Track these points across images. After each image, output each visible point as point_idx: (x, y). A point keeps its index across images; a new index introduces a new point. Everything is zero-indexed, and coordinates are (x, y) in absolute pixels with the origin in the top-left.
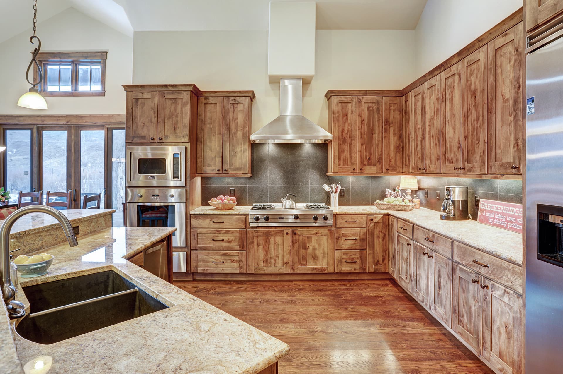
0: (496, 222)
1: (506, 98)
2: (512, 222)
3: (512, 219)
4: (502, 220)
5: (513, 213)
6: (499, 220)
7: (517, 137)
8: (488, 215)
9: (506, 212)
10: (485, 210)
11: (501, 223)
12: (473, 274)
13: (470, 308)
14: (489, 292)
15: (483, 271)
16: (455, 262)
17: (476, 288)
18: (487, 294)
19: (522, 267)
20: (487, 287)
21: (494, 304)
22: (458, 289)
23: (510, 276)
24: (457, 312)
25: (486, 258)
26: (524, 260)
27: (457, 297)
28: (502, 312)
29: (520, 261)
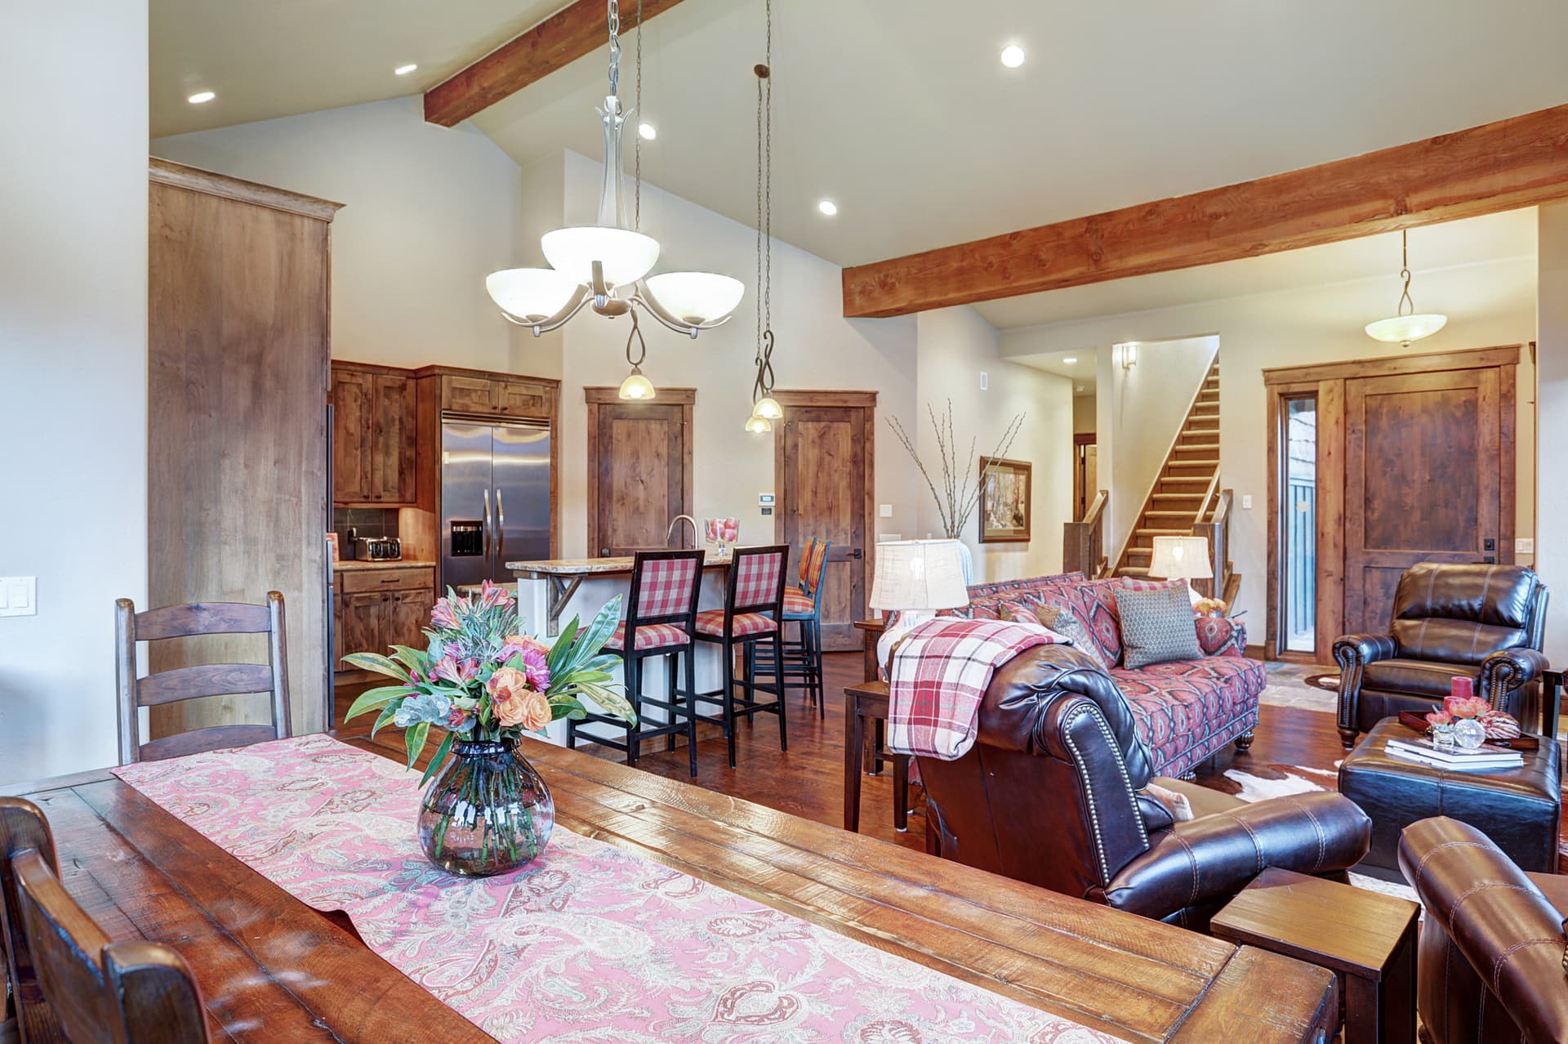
7: (366, 470)
12: (377, 595)
13: (373, 630)
14: (400, 602)
15: (392, 586)
16: (347, 594)
17: (382, 607)
18: (397, 605)
19: (434, 567)
20: (398, 599)
21: (403, 611)
22: (354, 621)
23: (422, 579)
24: (353, 646)
25: (396, 574)
26: (437, 561)
27: (352, 630)
28: (412, 612)
29: (434, 564)
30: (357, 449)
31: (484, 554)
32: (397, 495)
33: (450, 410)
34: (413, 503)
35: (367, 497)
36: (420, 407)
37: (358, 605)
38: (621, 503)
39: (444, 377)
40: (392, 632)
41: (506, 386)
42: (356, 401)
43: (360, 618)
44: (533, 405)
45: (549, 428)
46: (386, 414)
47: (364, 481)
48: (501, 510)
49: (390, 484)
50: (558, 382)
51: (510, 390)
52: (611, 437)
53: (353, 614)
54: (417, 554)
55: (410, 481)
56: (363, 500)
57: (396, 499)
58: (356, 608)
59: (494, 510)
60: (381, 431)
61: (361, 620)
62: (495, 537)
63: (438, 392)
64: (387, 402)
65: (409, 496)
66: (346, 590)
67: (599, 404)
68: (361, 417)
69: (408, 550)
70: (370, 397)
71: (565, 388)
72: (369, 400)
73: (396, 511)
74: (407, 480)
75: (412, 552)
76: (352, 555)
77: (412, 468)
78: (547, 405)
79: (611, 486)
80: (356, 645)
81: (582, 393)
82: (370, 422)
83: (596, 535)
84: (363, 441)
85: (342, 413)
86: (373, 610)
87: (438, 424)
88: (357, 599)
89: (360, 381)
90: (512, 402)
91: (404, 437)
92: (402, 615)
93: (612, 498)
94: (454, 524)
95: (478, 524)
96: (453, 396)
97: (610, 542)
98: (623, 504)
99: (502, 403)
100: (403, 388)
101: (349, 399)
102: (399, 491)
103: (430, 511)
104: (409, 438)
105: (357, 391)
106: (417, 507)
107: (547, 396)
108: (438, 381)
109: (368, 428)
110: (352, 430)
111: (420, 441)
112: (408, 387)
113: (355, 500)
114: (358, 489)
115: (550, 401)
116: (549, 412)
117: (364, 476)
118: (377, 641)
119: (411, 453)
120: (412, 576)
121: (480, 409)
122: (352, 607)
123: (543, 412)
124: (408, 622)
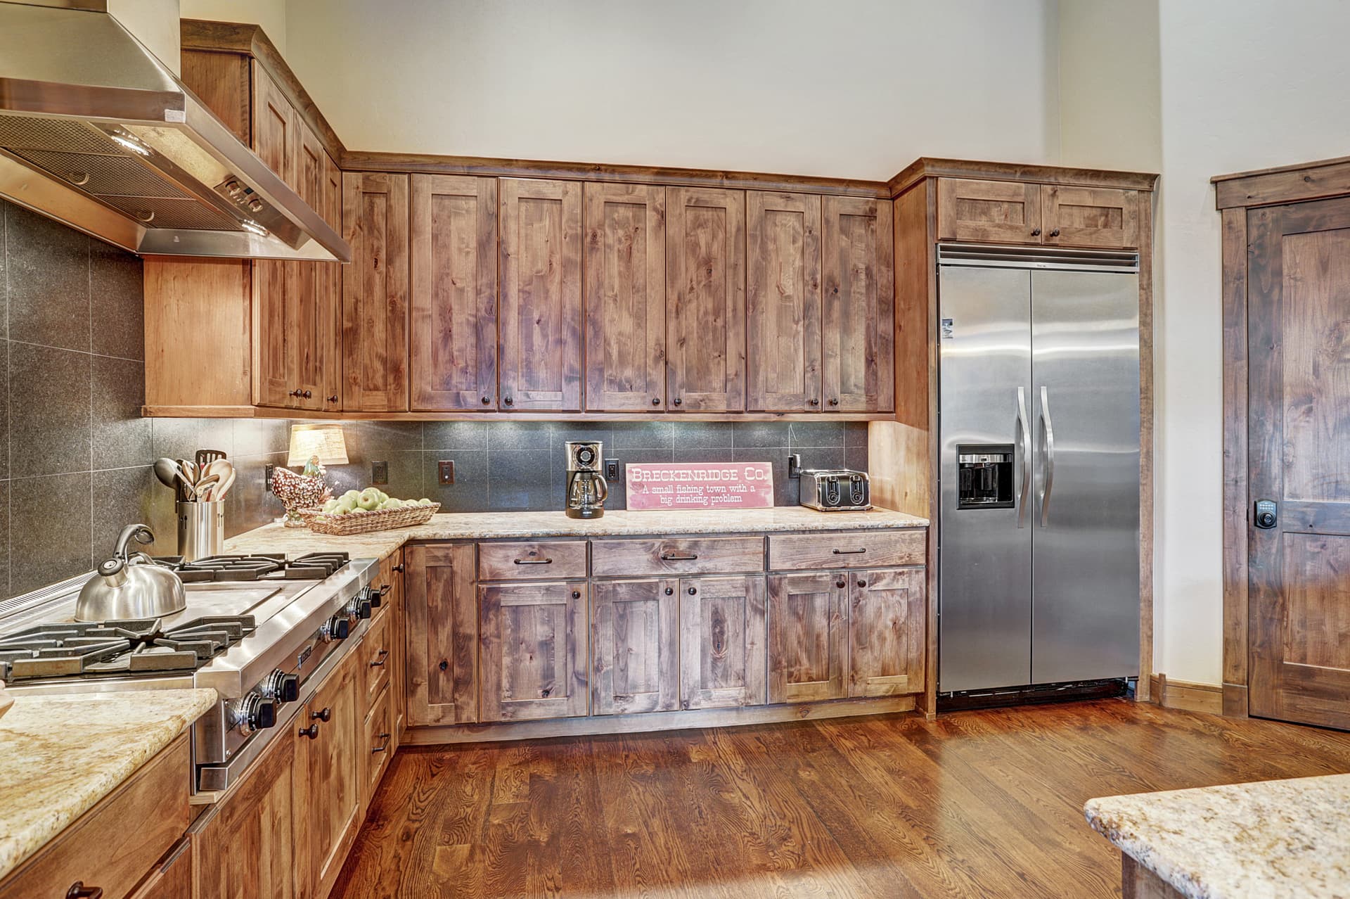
0: (679, 500)
1: (786, 294)
2: (719, 494)
3: (717, 489)
4: (695, 495)
5: (718, 479)
6: (687, 495)
7: (812, 357)
8: (656, 490)
9: (701, 479)
10: (647, 483)
11: (694, 500)
12: (826, 576)
13: (818, 636)
14: (865, 590)
15: (852, 561)
16: (777, 572)
17: (835, 597)
18: (861, 595)
19: (927, 528)
20: (862, 584)
21: (871, 605)
22: (786, 620)
23: (905, 549)
24: (784, 663)
25: (860, 540)
26: (931, 518)
27: (784, 635)
28: (888, 607)
29: (926, 522)
30: (797, 323)
31: (1017, 504)
32: (863, 399)
33: (954, 240)
34: (891, 413)
35: (813, 403)
36: (900, 246)
37: (794, 592)
38: (1304, 408)
39: (943, 182)
40: (852, 641)
41: (1054, 194)
42: (794, 242)
43: (796, 614)
44: (1106, 225)
45: (1136, 269)
46: (844, 258)
47: (808, 375)
48: (1048, 422)
49: (852, 381)
50: (1152, 178)
51: (1063, 198)
52: (1279, 273)
53: (785, 606)
54: (897, 499)
55: (885, 373)
56: (807, 408)
57: (862, 407)
58: (791, 597)
59: (1036, 422)
60: (836, 291)
61: (800, 618)
62: (1038, 477)
63: (930, 209)
64: (844, 242)
65: (883, 401)
66: (774, 565)
67: (1248, 208)
68: (803, 268)
69: (881, 490)
70: (816, 233)
71: (1168, 186)
72: (815, 239)
73: (865, 425)
74: (879, 374)
75: (888, 496)
76: (794, 496)
77: (887, 353)
78: (1132, 224)
79: (1278, 375)
80: (789, 662)
81: (1209, 193)
82: (819, 277)
83: (1243, 473)
84: (807, 307)
85: (774, 263)
86: (820, 602)
87: (932, 269)
88: (794, 582)
89: (801, 207)
90: (1065, 223)
91: (874, 302)
92: (870, 611)
93: (1281, 398)
94: (963, 449)
95: (1007, 451)
96: (959, 215)
97: (1276, 488)
98: (1310, 410)
99: (1046, 227)
100: (871, 216)
101: (783, 237)
102: (867, 391)
103: (919, 427)
104: (881, 301)
105: (797, 225)
106: (898, 420)
107: (1133, 207)
108: (930, 190)
109: (815, 286)
110: (789, 291)
111: (901, 305)
112: (878, 214)
113: (794, 408)
114: (800, 390)
115: (1136, 216)
116: (1138, 237)
117: (810, 367)
118: (825, 654)
119: (885, 327)
120: (889, 543)
121: (1007, 236)
122: (783, 596)
123: (1121, 238)
124: (880, 626)
